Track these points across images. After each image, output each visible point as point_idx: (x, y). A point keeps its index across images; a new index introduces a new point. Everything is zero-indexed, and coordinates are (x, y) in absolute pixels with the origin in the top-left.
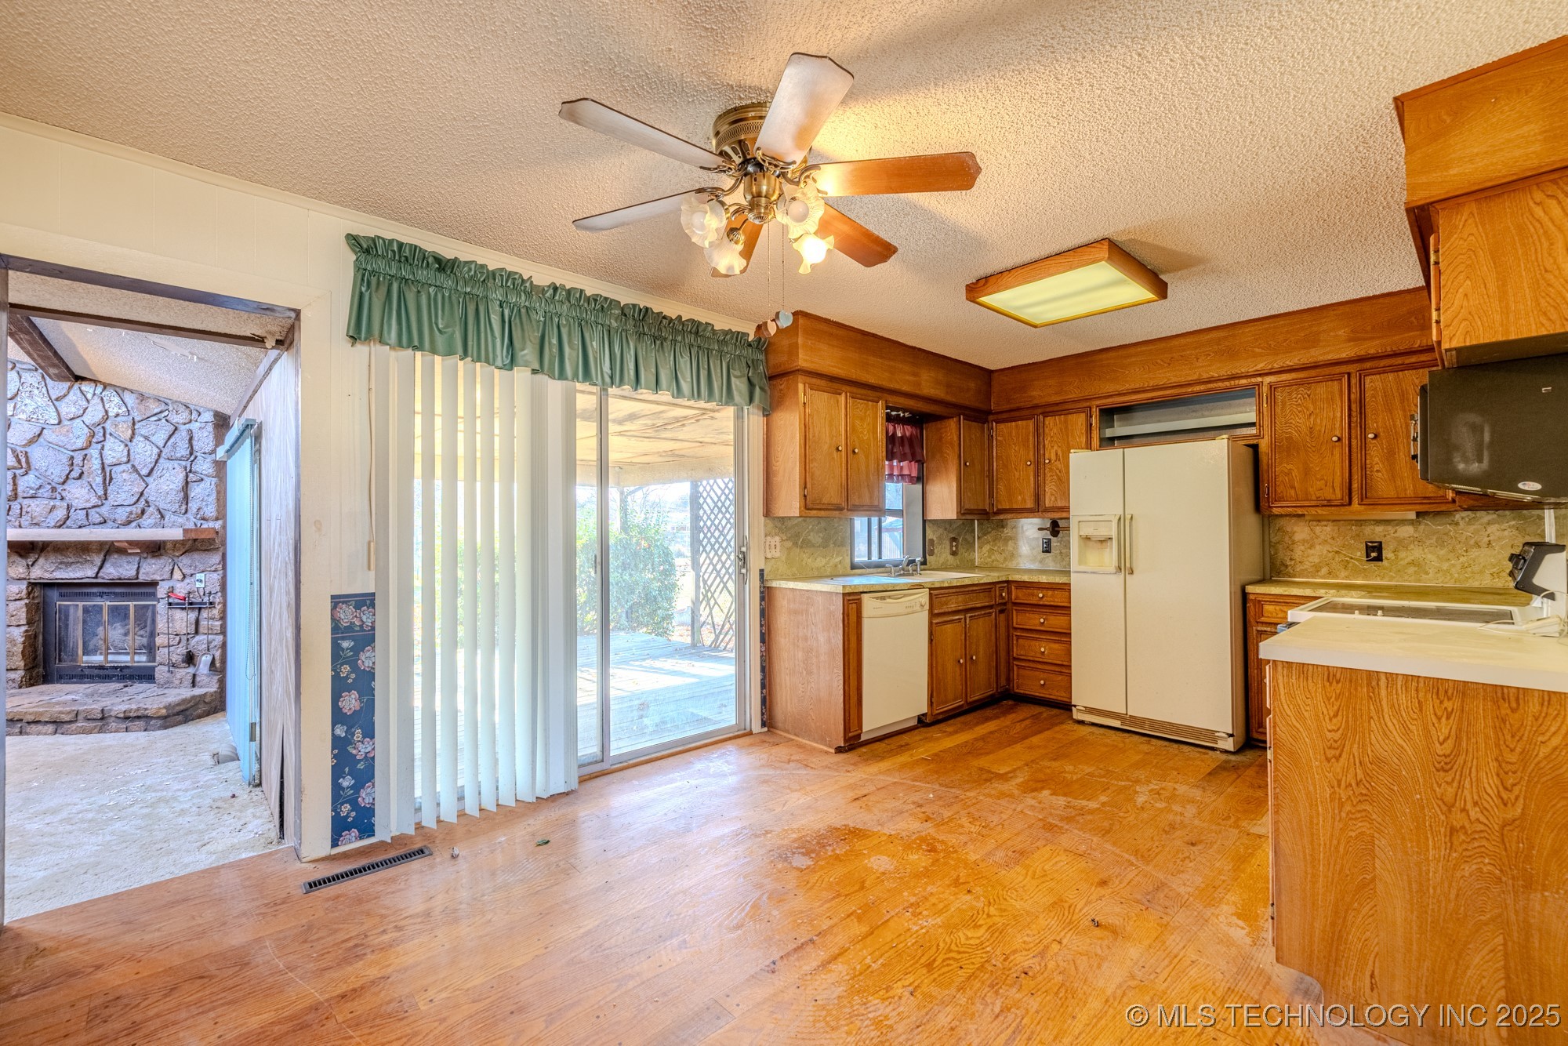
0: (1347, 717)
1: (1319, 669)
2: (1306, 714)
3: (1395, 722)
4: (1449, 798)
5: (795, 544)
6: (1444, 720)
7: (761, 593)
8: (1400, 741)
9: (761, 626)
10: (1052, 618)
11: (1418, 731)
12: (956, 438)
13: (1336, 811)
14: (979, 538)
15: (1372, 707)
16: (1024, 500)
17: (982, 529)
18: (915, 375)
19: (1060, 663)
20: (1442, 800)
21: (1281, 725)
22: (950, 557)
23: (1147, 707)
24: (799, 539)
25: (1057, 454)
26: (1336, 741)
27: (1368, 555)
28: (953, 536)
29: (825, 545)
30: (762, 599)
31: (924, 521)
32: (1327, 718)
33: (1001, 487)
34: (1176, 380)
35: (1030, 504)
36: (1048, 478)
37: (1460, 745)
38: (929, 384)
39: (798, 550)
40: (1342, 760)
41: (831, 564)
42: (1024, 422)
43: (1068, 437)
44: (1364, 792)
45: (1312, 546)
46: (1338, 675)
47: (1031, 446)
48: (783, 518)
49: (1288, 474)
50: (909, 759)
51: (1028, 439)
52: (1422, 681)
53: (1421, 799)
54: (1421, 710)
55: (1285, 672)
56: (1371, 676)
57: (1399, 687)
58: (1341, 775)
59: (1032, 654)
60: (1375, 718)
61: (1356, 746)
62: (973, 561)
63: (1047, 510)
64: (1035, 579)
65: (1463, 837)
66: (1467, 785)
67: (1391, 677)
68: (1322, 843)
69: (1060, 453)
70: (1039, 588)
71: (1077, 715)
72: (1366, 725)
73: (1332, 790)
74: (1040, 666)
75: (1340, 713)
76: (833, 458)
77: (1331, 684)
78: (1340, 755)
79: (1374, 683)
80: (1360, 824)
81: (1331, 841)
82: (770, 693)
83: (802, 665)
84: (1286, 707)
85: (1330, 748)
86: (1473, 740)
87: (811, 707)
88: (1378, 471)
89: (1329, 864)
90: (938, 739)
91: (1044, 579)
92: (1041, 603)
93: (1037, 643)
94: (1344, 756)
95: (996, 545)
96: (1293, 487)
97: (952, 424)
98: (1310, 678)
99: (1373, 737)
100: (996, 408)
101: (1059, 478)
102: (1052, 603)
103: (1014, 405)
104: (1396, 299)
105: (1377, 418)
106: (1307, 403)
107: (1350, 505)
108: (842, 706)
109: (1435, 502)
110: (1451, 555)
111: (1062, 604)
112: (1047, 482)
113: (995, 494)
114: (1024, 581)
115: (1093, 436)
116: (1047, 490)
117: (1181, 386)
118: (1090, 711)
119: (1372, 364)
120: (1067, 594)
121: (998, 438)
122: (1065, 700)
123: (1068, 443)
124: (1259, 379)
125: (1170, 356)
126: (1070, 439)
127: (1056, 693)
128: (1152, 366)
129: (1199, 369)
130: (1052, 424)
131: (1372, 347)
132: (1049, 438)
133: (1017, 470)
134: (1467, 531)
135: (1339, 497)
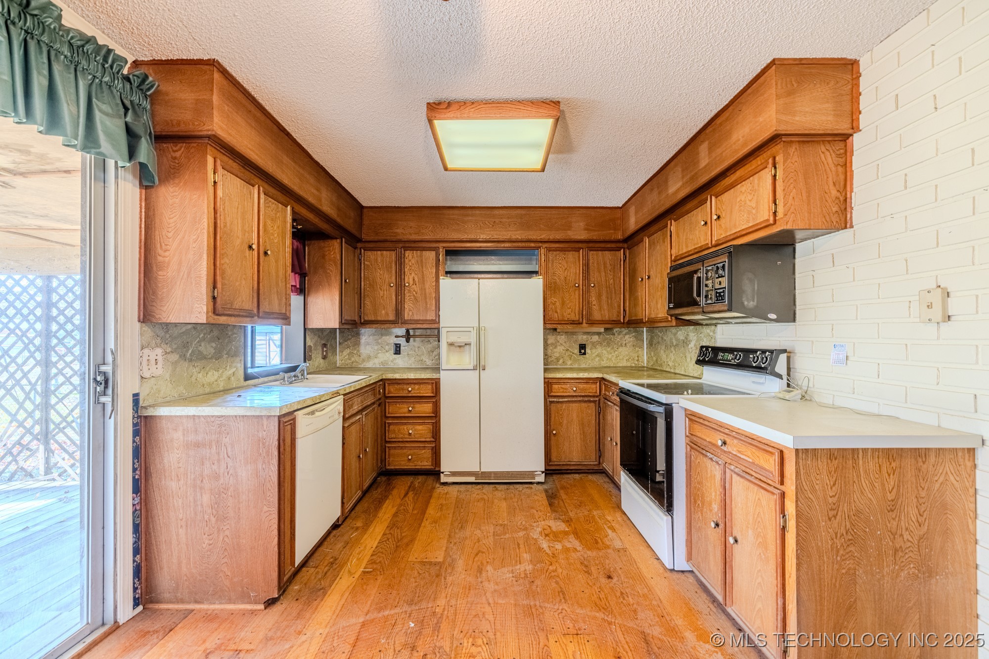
0: (841, 484)
1: (825, 451)
2: (817, 487)
3: (867, 482)
4: (894, 530)
5: (183, 357)
6: (891, 475)
7: (135, 425)
8: (870, 496)
9: (134, 470)
10: (417, 406)
11: (879, 486)
12: (338, 257)
13: (835, 557)
14: (340, 344)
15: (855, 474)
16: (387, 314)
17: (343, 336)
18: (318, 190)
19: (424, 440)
20: (891, 531)
21: (801, 499)
22: (322, 361)
23: (494, 464)
24: (187, 351)
25: (414, 280)
26: (834, 504)
27: (580, 352)
28: (323, 342)
29: (217, 356)
30: (136, 433)
31: (305, 329)
32: (829, 487)
33: (368, 302)
34: (497, 237)
35: (392, 317)
36: (407, 298)
37: (899, 491)
38: (326, 203)
39: (186, 364)
40: (838, 517)
41: (224, 377)
42: (388, 253)
43: (422, 268)
44: (850, 538)
45: (556, 347)
46: (836, 454)
47: (394, 272)
48: (167, 324)
49: (554, 304)
50: (351, 580)
51: (391, 266)
52: (881, 450)
53: (881, 534)
54: (880, 472)
55: (804, 457)
56: (854, 451)
57: (869, 457)
58: (837, 529)
59: (401, 436)
60: (857, 482)
61: (846, 505)
62: (336, 363)
63: (405, 322)
64: (405, 376)
65: (901, 554)
66: (903, 518)
67: (865, 450)
68: (826, 584)
69: (416, 279)
70: (408, 384)
71: (443, 479)
72: (852, 488)
73: (832, 541)
74: (408, 445)
75: (837, 482)
76: (245, 257)
77: (831, 460)
78: (837, 514)
79: (856, 456)
80: (848, 562)
81: (831, 580)
82: (148, 559)
83: (209, 511)
84: (804, 484)
85: (831, 510)
86: (906, 487)
87: (226, 560)
88: (594, 305)
89: (830, 599)
90: (358, 540)
91: (412, 376)
92: (410, 395)
93: (405, 427)
94: (839, 514)
95: (355, 349)
96: (556, 312)
97: (336, 244)
98: (819, 459)
99: (855, 496)
100: (366, 238)
101: (416, 299)
102: (419, 395)
103: (381, 238)
104: (604, 211)
105: (594, 276)
106: (564, 263)
107: (582, 323)
108: (276, 549)
109: (617, 323)
110: (612, 351)
111: (432, 395)
112: (406, 300)
113: (362, 308)
114: (395, 379)
115: (440, 269)
116: (406, 307)
117: (498, 242)
118: (454, 474)
119: (592, 245)
120: (430, 386)
121: (366, 263)
122: (428, 467)
123: (423, 272)
124: (540, 245)
125: (494, 220)
126: (424, 269)
127: (427, 464)
128: (482, 225)
129: (510, 232)
130: (410, 257)
131: (594, 236)
132: (408, 267)
133: (381, 289)
134: (618, 338)
135: (577, 319)
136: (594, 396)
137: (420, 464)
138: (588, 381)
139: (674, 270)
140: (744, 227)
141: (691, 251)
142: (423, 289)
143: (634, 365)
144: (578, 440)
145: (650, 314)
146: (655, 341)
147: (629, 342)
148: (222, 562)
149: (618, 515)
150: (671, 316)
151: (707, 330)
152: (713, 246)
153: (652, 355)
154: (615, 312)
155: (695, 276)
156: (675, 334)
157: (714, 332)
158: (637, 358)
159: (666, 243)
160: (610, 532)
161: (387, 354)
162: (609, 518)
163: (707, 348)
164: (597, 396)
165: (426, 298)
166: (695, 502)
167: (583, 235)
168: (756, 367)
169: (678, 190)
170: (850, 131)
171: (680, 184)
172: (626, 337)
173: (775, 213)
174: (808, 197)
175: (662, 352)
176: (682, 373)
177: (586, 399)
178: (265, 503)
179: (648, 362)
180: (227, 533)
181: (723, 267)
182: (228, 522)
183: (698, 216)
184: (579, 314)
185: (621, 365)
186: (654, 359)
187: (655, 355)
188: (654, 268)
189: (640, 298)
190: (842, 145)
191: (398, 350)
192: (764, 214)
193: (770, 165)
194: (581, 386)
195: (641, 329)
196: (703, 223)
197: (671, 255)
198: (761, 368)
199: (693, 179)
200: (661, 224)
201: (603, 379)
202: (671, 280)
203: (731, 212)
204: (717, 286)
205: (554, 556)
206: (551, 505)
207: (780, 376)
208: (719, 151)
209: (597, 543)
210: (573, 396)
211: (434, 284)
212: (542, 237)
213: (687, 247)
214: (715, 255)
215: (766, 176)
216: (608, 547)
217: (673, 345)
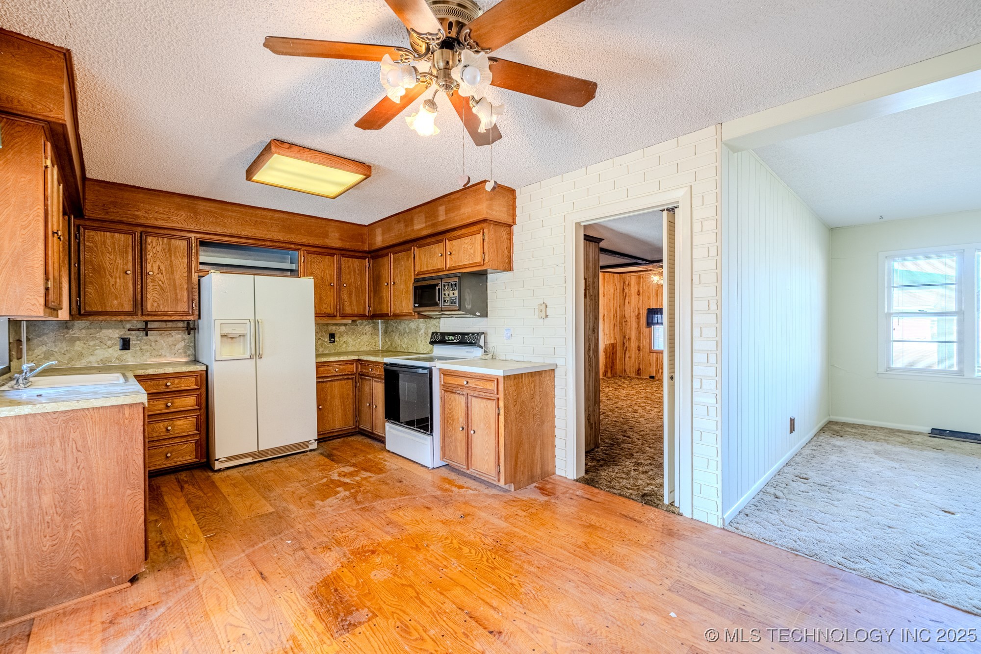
0: (518, 390)
3: (525, 388)
6: (532, 383)
8: (526, 393)
11: (529, 389)
15: (522, 385)
16: (121, 305)
17: (34, 331)
19: (186, 434)
20: (532, 407)
21: (505, 399)
23: (271, 441)
25: (159, 268)
26: (516, 399)
27: (330, 340)
28: (17, 338)
32: (514, 392)
34: (259, 236)
35: (128, 308)
40: (517, 405)
42: (122, 235)
43: (171, 256)
44: (520, 413)
47: (130, 258)
51: (127, 250)
53: (529, 409)
54: (529, 382)
55: (508, 379)
58: (517, 410)
59: (155, 435)
60: (522, 388)
61: (519, 399)
63: (145, 314)
64: (161, 371)
65: (535, 416)
66: (536, 401)
69: (163, 268)
70: (166, 378)
71: (217, 466)
72: (521, 391)
74: (166, 443)
75: (516, 389)
83: (52, 511)
84: (507, 392)
85: (515, 402)
86: (536, 388)
87: (77, 555)
88: (346, 301)
91: (170, 370)
92: (168, 390)
98: (511, 379)
99: (522, 394)
100: (91, 215)
101: (162, 288)
102: (179, 389)
103: (113, 217)
104: (354, 227)
105: (346, 278)
106: (321, 265)
107: (336, 316)
108: (143, 526)
109: (362, 316)
110: (356, 339)
111: (196, 387)
112: (149, 290)
113: (82, 297)
114: (148, 375)
115: (193, 259)
116: (149, 297)
117: (259, 240)
118: (229, 459)
119: (345, 253)
120: (194, 379)
121: (87, 244)
122: (191, 461)
123: (171, 261)
124: (300, 247)
125: (256, 219)
126: (173, 258)
127: (189, 458)
128: (243, 222)
129: (273, 233)
130: (154, 244)
131: (347, 245)
132: (151, 254)
133: (112, 277)
134: (360, 328)
135: (333, 312)
136: (351, 374)
137: (182, 459)
138: (347, 362)
139: (418, 281)
140: (466, 263)
141: (430, 270)
142: (172, 280)
143: (372, 349)
144: (340, 411)
145: (395, 310)
146: (390, 329)
147: (369, 331)
148: (72, 559)
149: (385, 454)
150: (415, 312)
151: (433, 322)
152: (446, 270)
153: (387, 340)
154: (362, 308)
155: (437, 288)
156: (408, 325)
157: (439, 323)
158: (374, 344)
159: (410, 262)
160: (386, 463)
161: (110, 350)
162: (381, 457)
163: (437, 333)
164: (354, 374)
165: (175, 289)
166: (448, 422)
167: (338, 244)
168: (469, 343)
169: (422, 229)
170: (512, 224)
171: (424, 225)
172: (366, 327)
173: (484, 259)
174: (497, 253)
175: (396, 338)
176: (414, 352)
177: (346, 377)
178: (128, 487)
179: (383, 346)
180: (79, 527)
181: (456, 284)
182: (80, 516)
183: (437, 249)
184: (334, 309)
185: (363, 350)
186: (389, 343)
187: (389, 340)
188: (399, 277)
189: (385, 298)
190: (509, 228)
191: (126, 345)
192: (478, 259)
193: (481, 233)
194: (342, 367)
195: (377, 321)
196: (440, 255)
197: (414, 271)
198: (472, 343)
199: (434, 225)
200: (407, 246)
201: (359, 360)
202: (416, 288)
203: (459, 252)
204: (452, 295)
205: (358, 483)
206: (333, 460)
207: (481, 347)
208: (453, 215)
209: (382, 470)
210: (335, 376)
211: (186, 274)
212: (303, 241)
213: (427, 267)
214: (449, 276)
215: (479, 237)
216: (391, 470)
217: (406, 333)
